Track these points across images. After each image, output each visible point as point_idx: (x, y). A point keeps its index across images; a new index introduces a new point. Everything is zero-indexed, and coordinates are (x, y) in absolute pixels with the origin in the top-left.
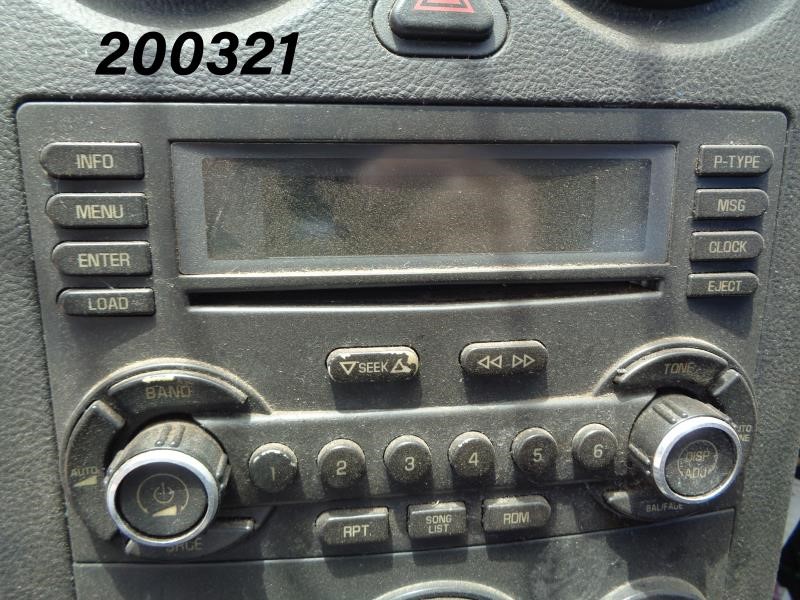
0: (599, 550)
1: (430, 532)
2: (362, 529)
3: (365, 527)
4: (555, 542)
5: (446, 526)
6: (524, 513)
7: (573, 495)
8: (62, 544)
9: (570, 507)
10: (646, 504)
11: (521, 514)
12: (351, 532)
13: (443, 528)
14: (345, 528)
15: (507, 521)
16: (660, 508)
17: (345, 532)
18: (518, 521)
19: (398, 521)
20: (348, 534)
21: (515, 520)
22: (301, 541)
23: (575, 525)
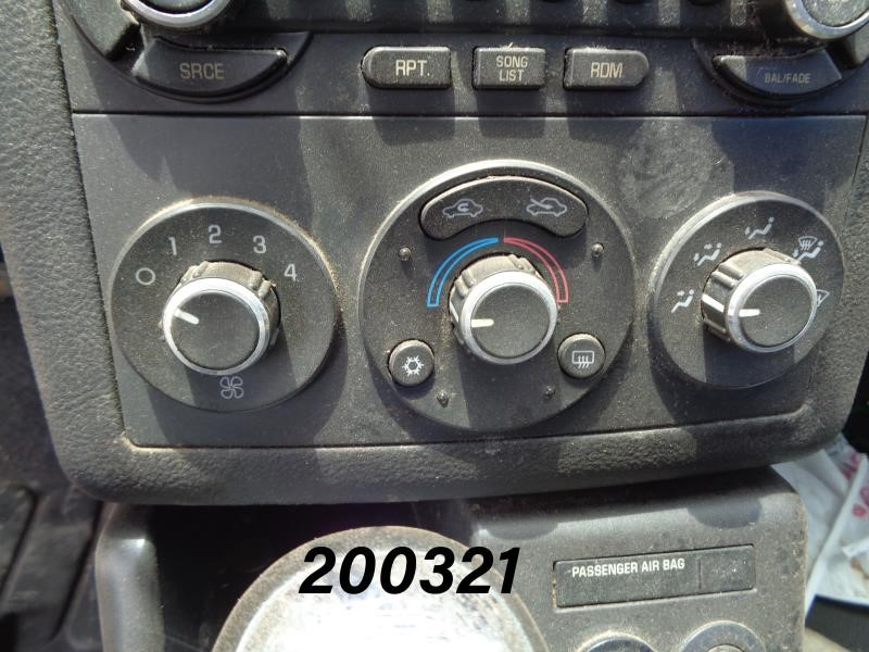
0: (702, 142)
1: (501, 79)
2: (418, 65)
3: (422, 62)
4: (651, 122)
5: (521, 71)
6: (617, 64)
7: (676, 57)
8: (57, 83)
9: (671, 73)
10: (764, 72)
11: (613, 65)
12: (405, 69)
13: (518, 74)
14: (398, 62)
15: (595, 74)
16: (781, 79)
17: (398, 68)
18: (609, 74)
19: (462, 70)
20: (401, 71)
21: (605, 73)
22: (344, 89)
23: (675, 102)
